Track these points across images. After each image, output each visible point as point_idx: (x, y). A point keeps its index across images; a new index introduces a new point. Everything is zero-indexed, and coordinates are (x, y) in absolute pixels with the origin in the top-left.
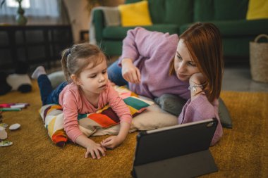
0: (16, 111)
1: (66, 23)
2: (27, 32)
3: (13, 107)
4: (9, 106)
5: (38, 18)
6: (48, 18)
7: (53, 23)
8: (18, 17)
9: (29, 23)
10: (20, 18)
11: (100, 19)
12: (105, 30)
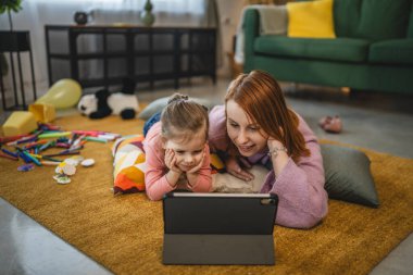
0: (103, 143)
1: (213, 25)
2: (156, 37)
3: (101, 137)
5: (174, 16)
6: (188, 16)
7: (195, 24)
8: (144, 14)
9: (157, 24)
10: (146, 16)
11: (254, 24)
12: (258, 41)
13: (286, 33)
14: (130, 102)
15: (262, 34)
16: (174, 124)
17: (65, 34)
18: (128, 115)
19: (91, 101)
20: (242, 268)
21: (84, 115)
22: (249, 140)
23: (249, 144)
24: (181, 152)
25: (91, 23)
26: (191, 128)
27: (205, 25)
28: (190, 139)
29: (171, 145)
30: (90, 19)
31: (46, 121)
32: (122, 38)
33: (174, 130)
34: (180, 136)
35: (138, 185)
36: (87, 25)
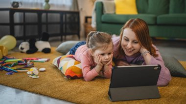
0: (42, 62)
1: (76, 10)
2: (49, 14)
3: (40, 60)
4: (37, 59)
6: (64, 6)
7: (67, 9)
9: (51, 9)
10: (46, 5)
11: (100, 9)
12: (103, 16)
13: (115, 13)
14: (46, 45)
15: (105, 13)
16: (98, 42)
17: (8, 12)
18: (47, 51)
19: (27, 44)
20: (148, 100)
21: (22, 52)
22: (133, 47)
23: (132, 49)
24: (103, 54)
25: (21, 7)
26: (107, 42)
27: (72, 10)
28: (107, 47)
29: (98, 52)
30: (20, 5)
31: (5, 55)
32: (35, 14)
33: (98, 44)
34: (103, 47)
35: (78, 75)
36: (18, 8)
